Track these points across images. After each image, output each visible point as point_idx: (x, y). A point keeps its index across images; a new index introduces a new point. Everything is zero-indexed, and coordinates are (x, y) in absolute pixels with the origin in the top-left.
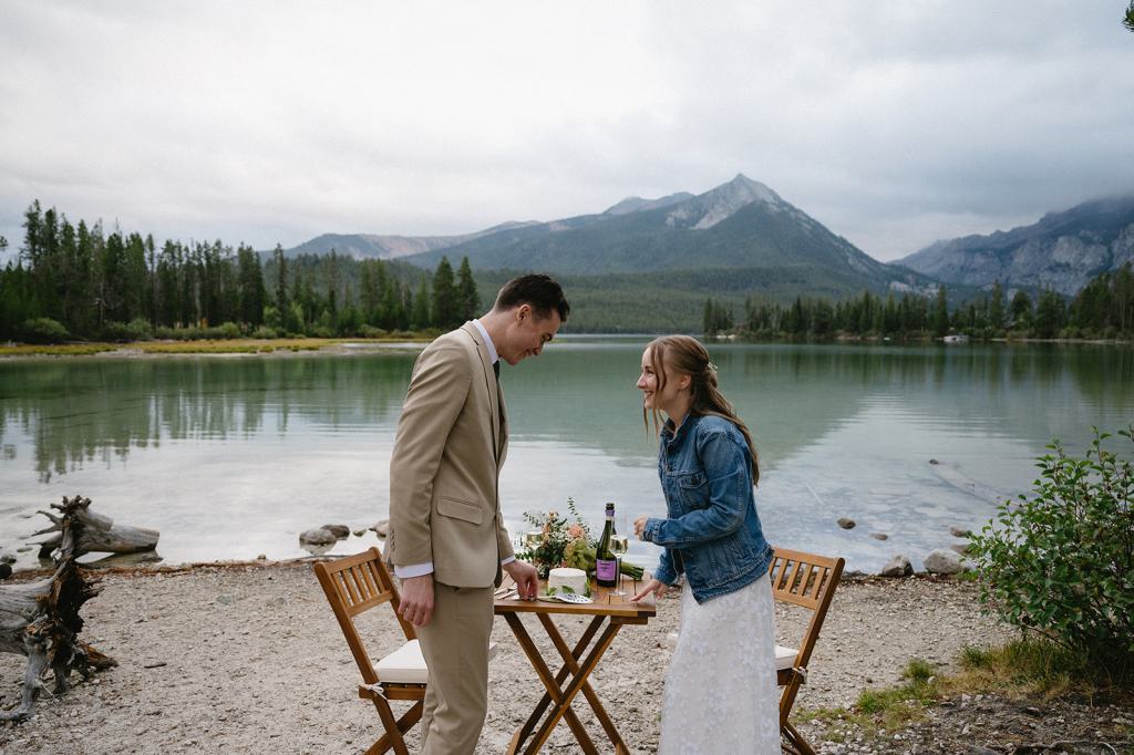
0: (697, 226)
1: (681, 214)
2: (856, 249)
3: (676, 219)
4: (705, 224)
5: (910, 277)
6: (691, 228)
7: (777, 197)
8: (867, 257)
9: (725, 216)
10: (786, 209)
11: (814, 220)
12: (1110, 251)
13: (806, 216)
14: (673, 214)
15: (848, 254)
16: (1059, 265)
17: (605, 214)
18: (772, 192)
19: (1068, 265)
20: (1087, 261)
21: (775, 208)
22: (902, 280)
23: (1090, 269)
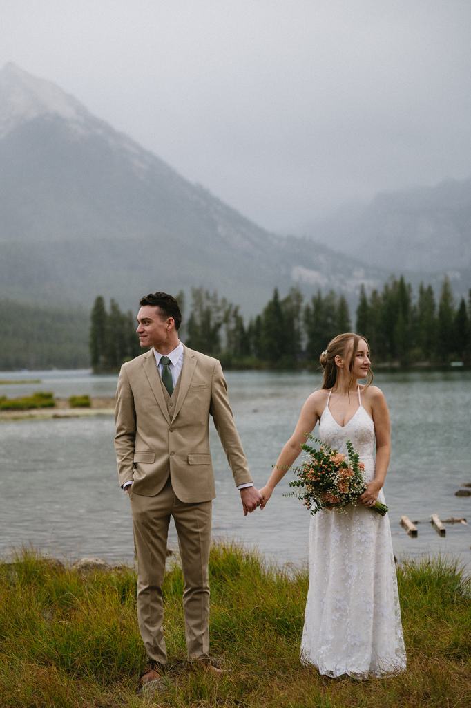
5: (321, 259)
8: (247, 222)
22: (308, 264)
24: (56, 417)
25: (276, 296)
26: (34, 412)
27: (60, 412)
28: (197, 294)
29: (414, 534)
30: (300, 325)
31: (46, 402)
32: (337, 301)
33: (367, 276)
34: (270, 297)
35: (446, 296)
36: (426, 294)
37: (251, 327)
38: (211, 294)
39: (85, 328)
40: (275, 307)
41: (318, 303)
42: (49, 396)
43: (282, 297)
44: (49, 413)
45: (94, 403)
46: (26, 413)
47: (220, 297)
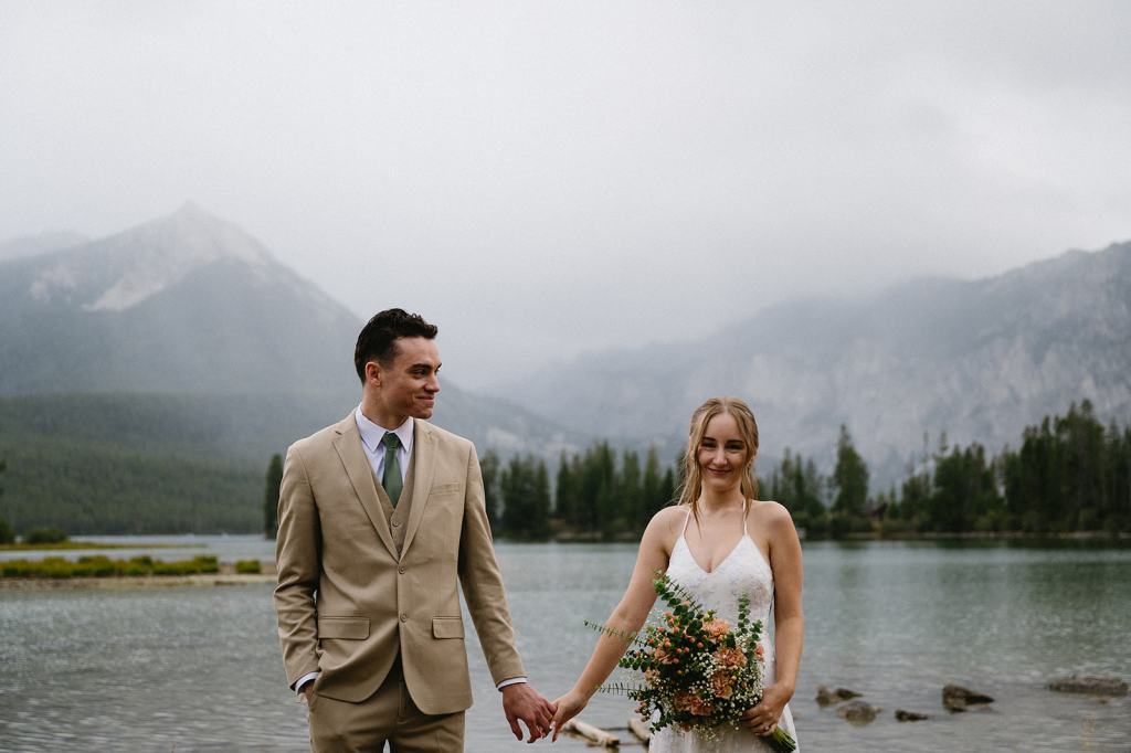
0: (100, 304)
3: (50, 284)
4: (114, 300)
5: (518, 421)
6: (85, 307)
9: (159, 287)
12: (831, 381)
14: (46, 275)
20: (799, 397)
21: (264, 276)
22: (506, 427)
24: (218, 583)
26: (193, 578)
27: (223, 578)
30: (495, 490)
31: (207, 566)
32: (535, 467)
33: (569, 441)
35: (652, 464)
36: (631, 460)
41: (515, 467)
42: (212, 560)
44: (209, 579)
45: (264, 570)
46: (184, 579)
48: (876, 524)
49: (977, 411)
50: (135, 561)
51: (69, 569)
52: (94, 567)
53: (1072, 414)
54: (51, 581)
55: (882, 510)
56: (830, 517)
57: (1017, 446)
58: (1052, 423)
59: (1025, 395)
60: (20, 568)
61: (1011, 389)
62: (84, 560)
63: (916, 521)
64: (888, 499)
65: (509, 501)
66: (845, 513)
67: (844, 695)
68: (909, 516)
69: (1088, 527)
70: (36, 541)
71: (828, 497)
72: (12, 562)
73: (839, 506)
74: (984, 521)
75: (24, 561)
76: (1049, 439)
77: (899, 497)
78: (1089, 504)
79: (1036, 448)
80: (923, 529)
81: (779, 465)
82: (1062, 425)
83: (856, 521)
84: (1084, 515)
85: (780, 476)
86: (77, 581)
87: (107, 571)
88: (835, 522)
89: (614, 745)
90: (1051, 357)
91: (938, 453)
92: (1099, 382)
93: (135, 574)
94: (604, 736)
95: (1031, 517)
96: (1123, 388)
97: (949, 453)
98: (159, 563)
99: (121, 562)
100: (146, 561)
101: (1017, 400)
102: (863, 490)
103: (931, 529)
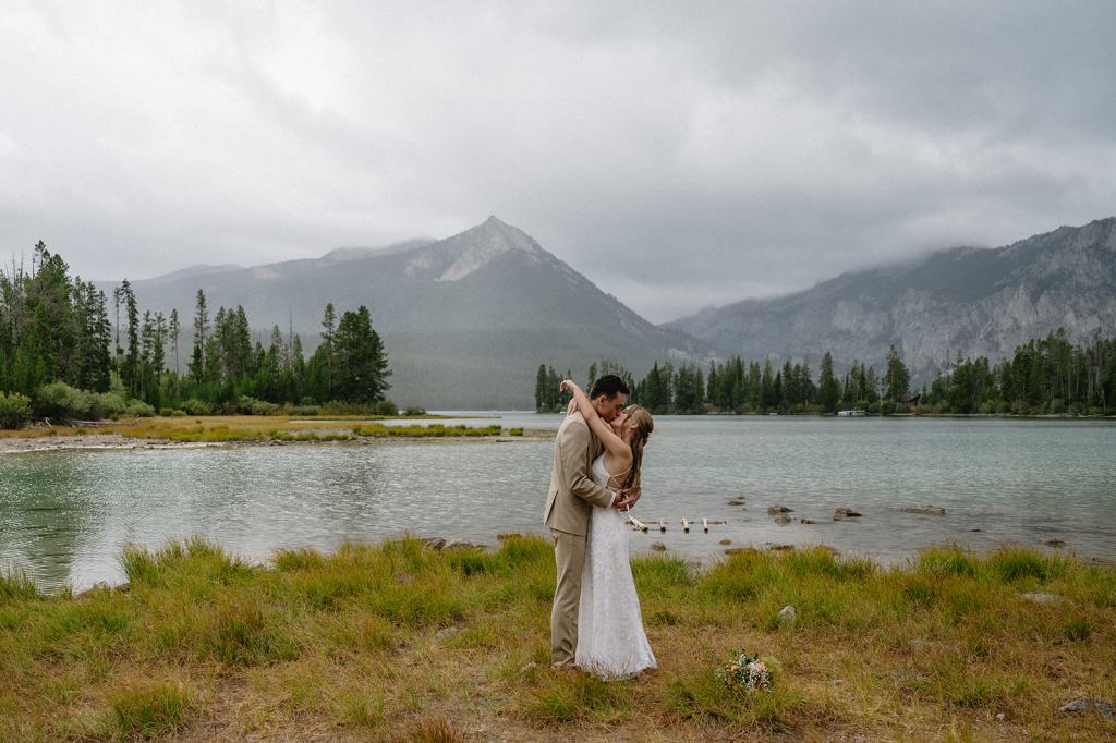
0: (443, 278)
1: (423, 262)
2: (629, 310)
3: (416, 267)
4: (452, 275)
5: (688, 343)
6: (436, 280)
7: (536, 246)
8: (640, 319)
9: (476, 267)
10: (547, 260)
11: (579, 275)
12: (890, 317)
13: (570, 268)
14: (414, 262)
15: (620, 315)
16: (840, 332)
17: (325, 258)
18: (530, 239)
19: (849, 332)
20: (868, 327)
21: (536, 260)
22: (680, 347)
23: (872, 336)
25: (656, 367)
26: (486, 438)
27: (502, 438)
28: (604, 364)
29: (687, 530)
30: (671, 385)
31: (497, 431)
32: (695, 372)
33: (717, 356)
34: (653, 368)
35: (768, 370)
36: (755, 368)
37: (639, 386)
38: (614, 364)
39: (533, 384)
40: (655, 374)
41: (683, 372)
42: (500, 428)
43: (659, 369)
44: (495, 438)
45: (525, 434)
46: (481, 438)
47: (619, 367)
48: (913, 408)
49: (990, 335)
50: (457, 427)
51: (422, 432)
52: (434, 430)
53: (1050, 337)
54: (413, 438)
55: (916, 399)
56: (882, 403)
57: (1011, 359)
58: (1035, 344)
59: (1024, 323)
60: (397, 432)
61: (1015, 320)
62: (431, 427)
63: (939, 406)
64: (921, 392)
65: (680, 393)
66: (892, 400)
67: (784, 510)
68: (934, 403)
69: (1057, 412)
70: (410, 414)
71: (881, 390)
72: (395, 427)
73: (888, 396)
74: (985, 406)
75: (400, 427)
76: (1033, 354)
77: (929, 391)
78: (1058, 396)
79: (1023, 360)
80: (943, 411)
81: (850, 371)
82: (1043, 344)
83: (899, 405)
84: (1054, 403)
85: (850, 376)
86: (426, 438)
87: (441, 433)
88: (885, 406)
89: (645, 530)
90: (1043, 299)
91: (955, 363)
92: (1078, 315)
93: (457, 435)
94: (642, 525)
95: (1016, 405)
96: (1095, 319)
97: (963, 363)
98: (471, 428)
99: (450, 428)
100: (463, 428)
101: (1018, 327)
102: (906, 386)
103: (949, 411)
